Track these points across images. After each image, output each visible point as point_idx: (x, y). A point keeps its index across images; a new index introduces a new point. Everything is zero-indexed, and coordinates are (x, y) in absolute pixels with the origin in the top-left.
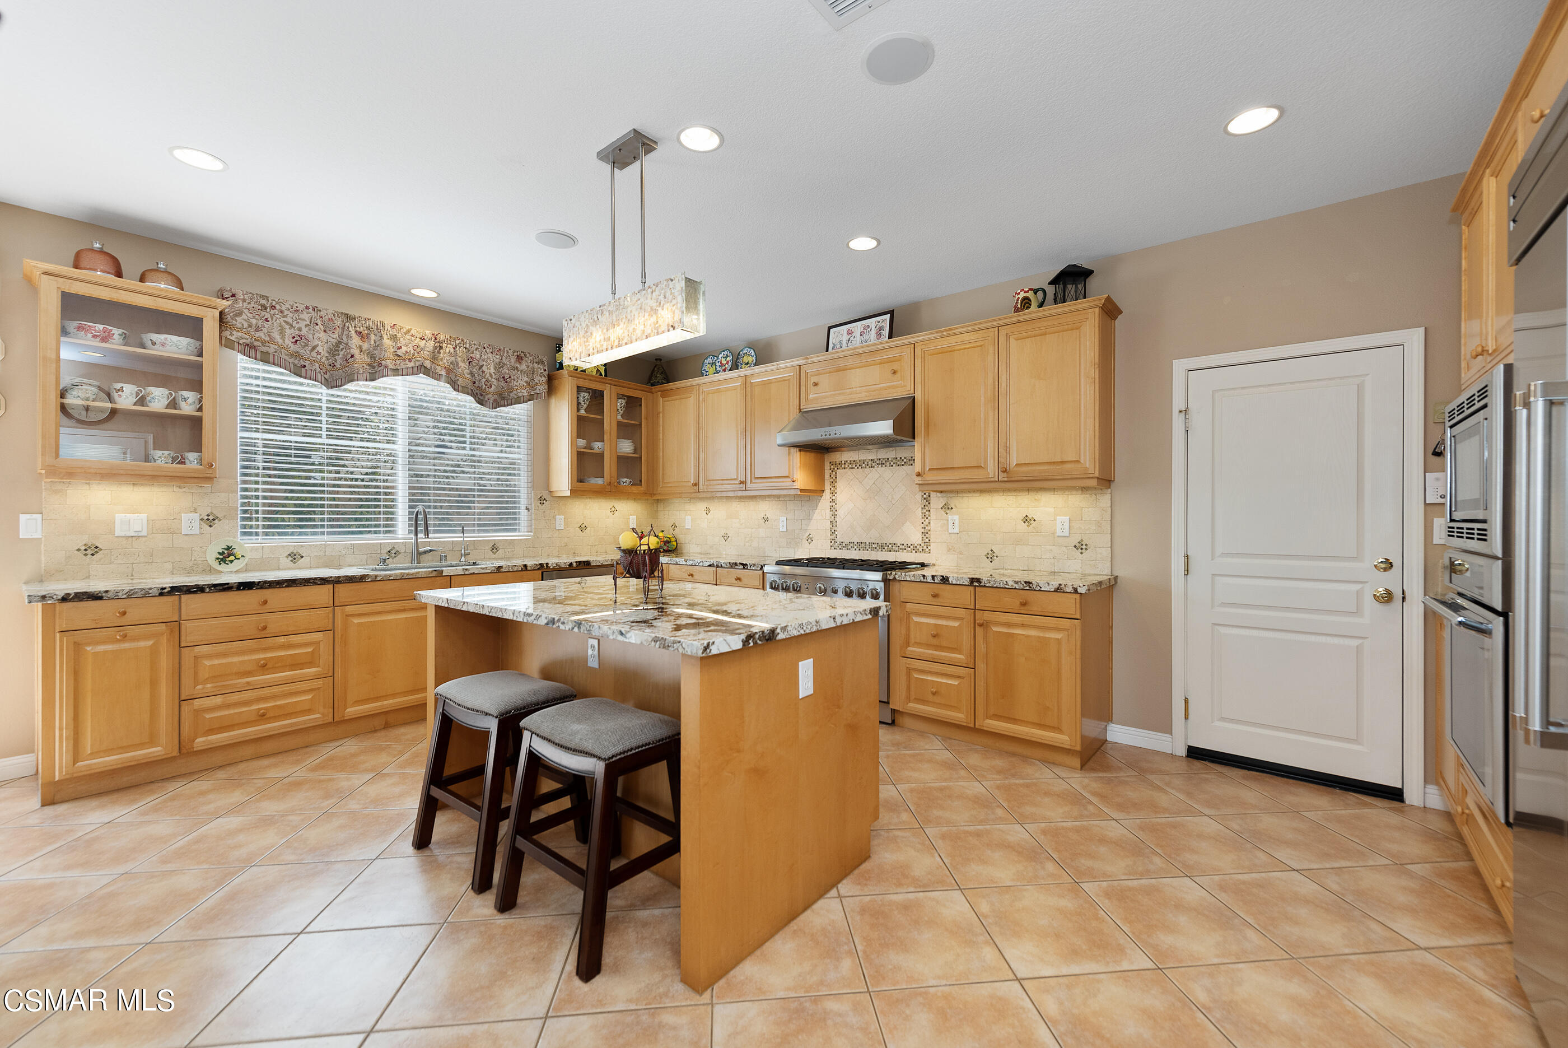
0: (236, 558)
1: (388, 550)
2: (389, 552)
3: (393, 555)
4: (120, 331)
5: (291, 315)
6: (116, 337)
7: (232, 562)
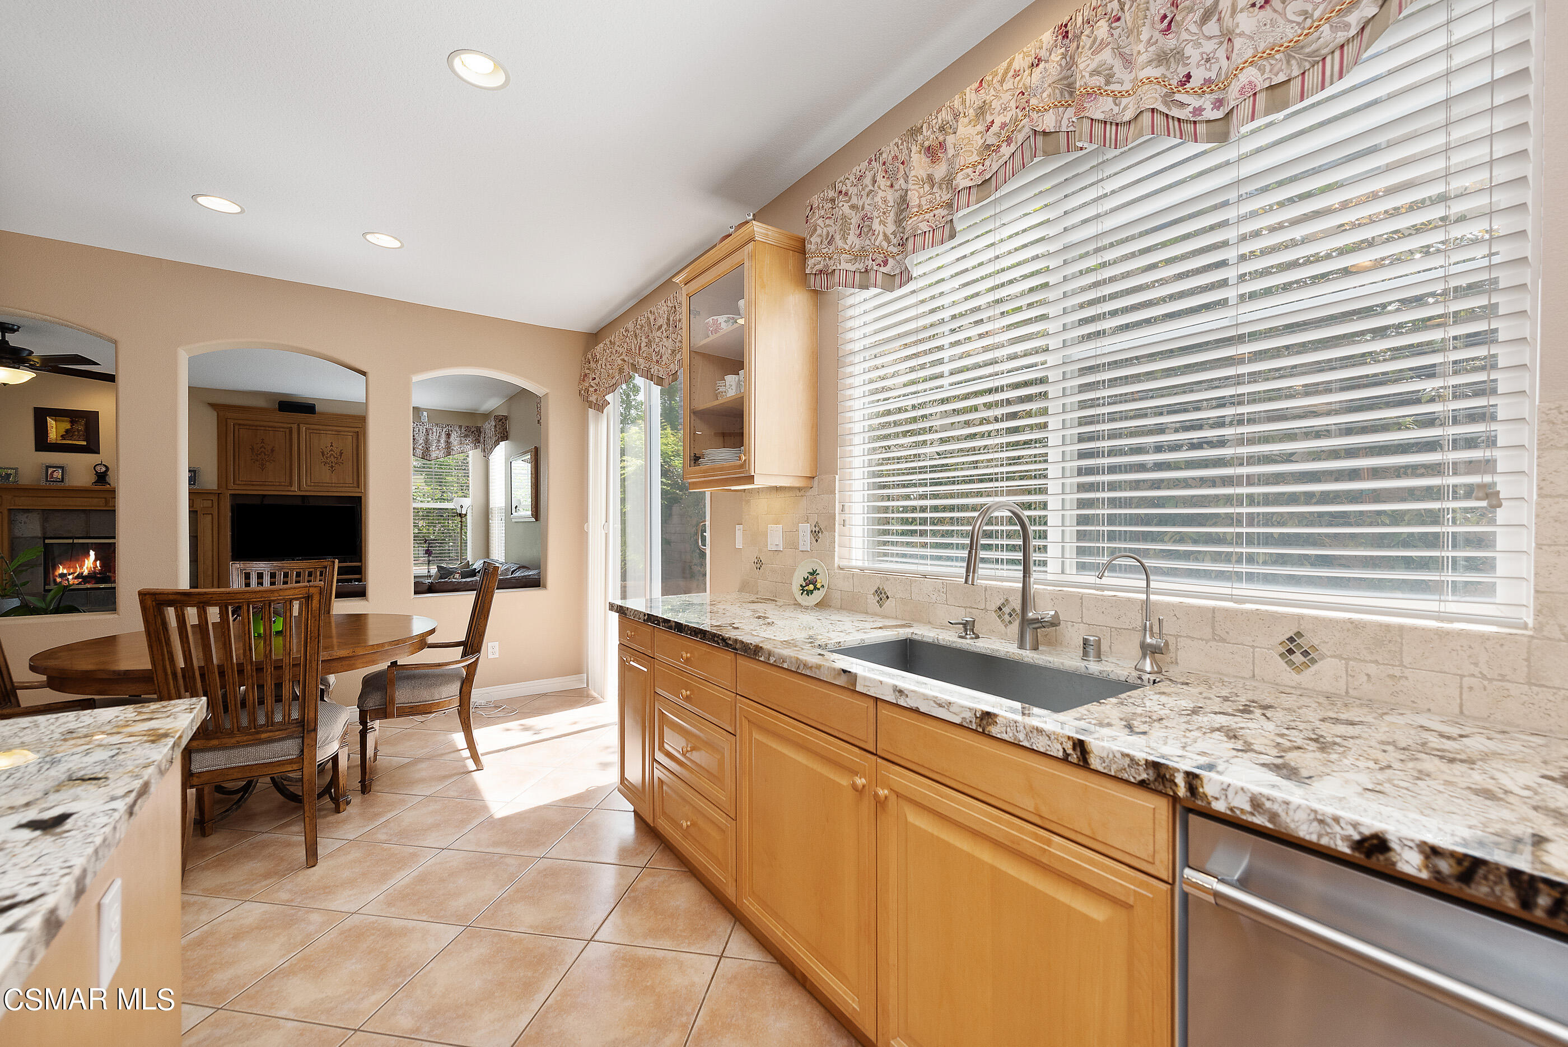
0: (816, 588)
1: (999, 604)
2: (1000, 609)
3: (1007, 617)
4: (724, 317)
5: (855, 189)
6: (723, 325)
7: (812, 592)
